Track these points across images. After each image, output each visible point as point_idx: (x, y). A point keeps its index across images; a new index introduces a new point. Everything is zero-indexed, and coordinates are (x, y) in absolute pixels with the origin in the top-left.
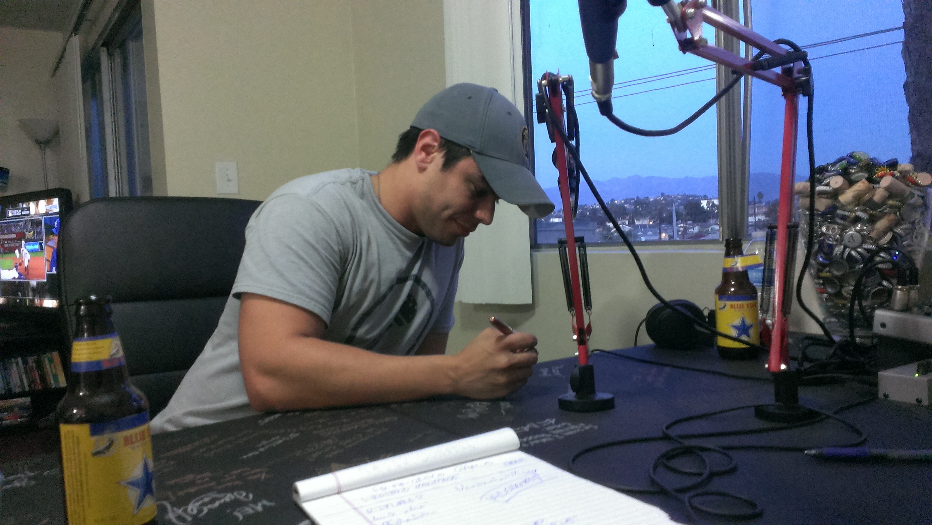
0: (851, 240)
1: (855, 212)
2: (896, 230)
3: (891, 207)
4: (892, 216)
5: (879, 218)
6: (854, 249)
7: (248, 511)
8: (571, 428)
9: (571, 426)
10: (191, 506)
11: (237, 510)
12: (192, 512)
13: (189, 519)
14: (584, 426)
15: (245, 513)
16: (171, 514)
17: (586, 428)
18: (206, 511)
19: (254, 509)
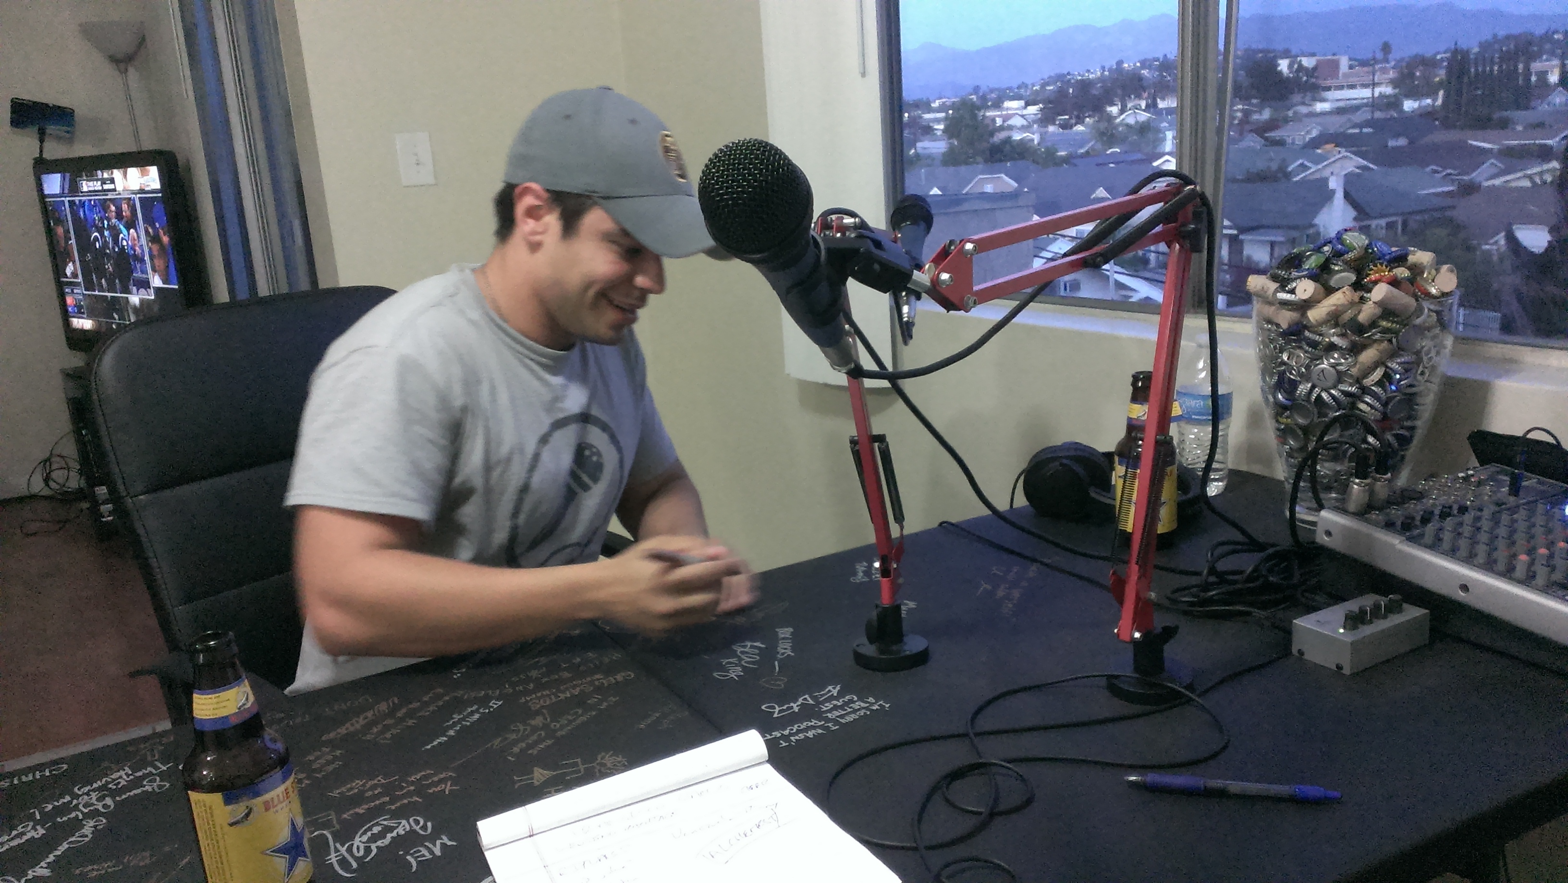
0: (1322, 378)
1: (1329, 336)
2: (1389, 365)
3: (1386, 331)
4: (1385, 344)
5: (1364, 347)
6: (1326, 390)
7: (424, 856)
8: (856, 706)
9: (856, 701)
10: (357, 841)
11: (412, 852)
12: (358, 852)
13: (355, 865)
14: (872, 704)
15: (419, 859)
16: (333, 855)
17: (874, 708)
18: (374, 851)
19: (431, 852)
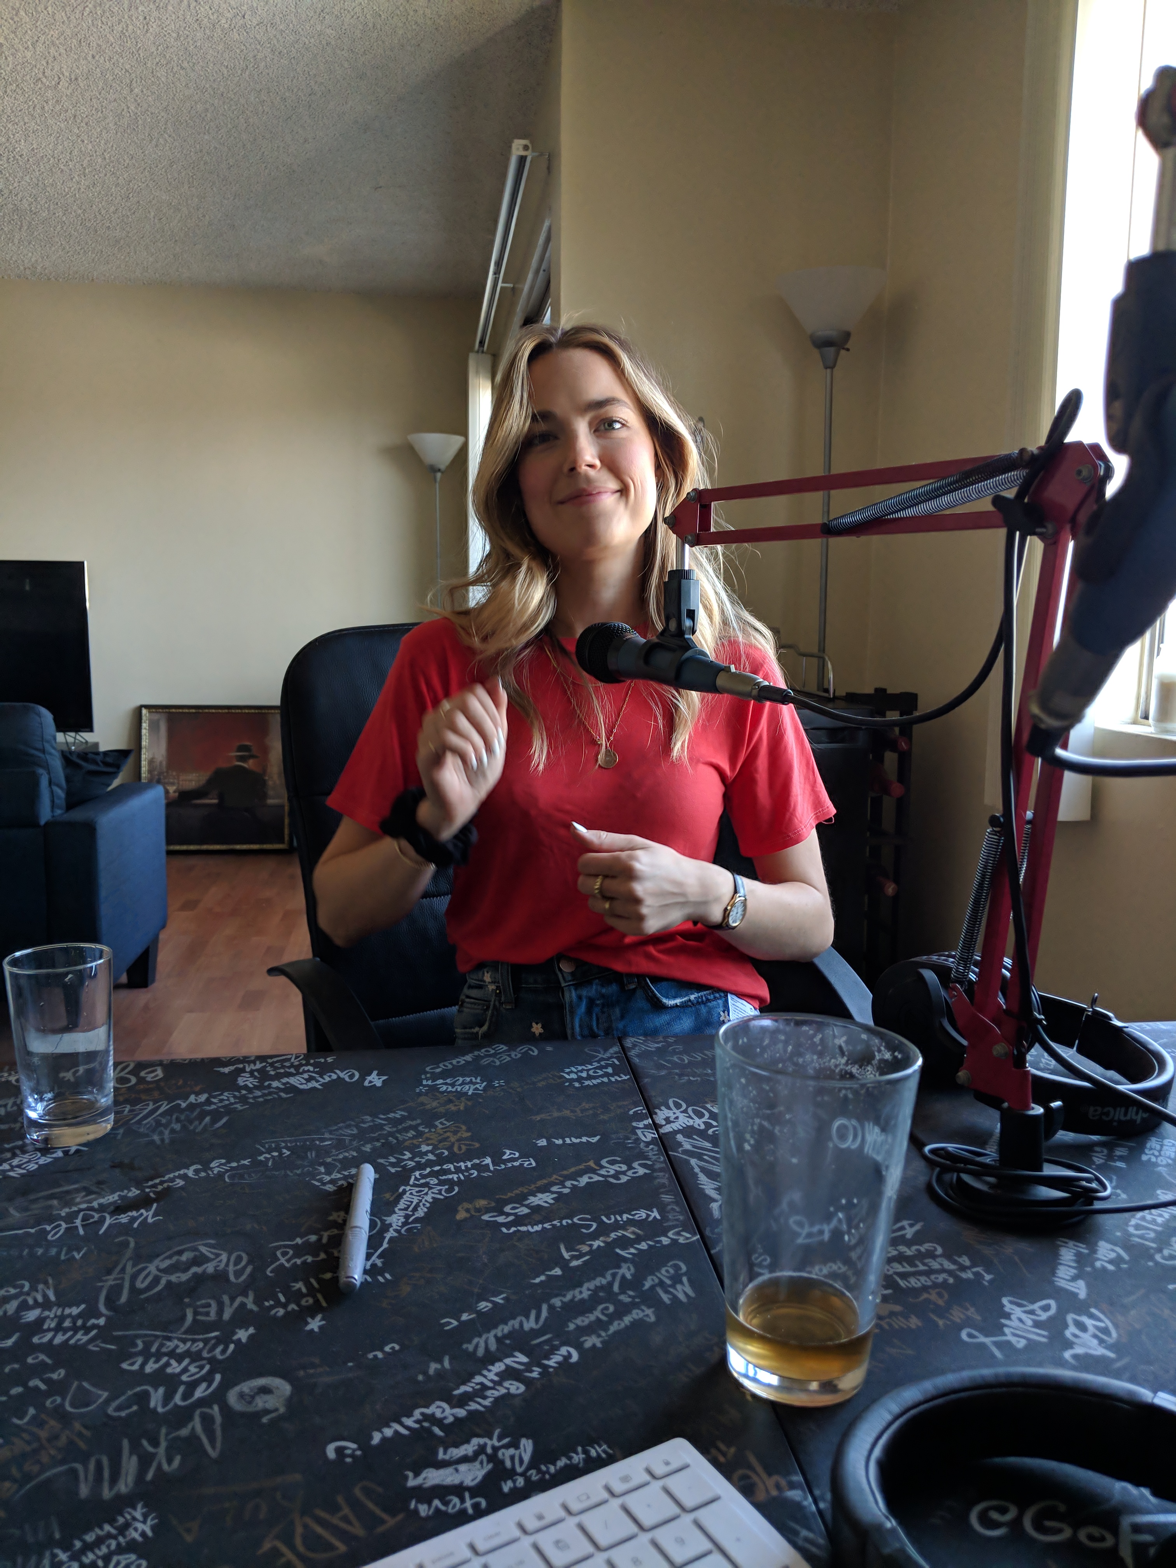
7: (207, 1314)
8: (935, 1265)
9: (940, 1256)
10: (152, 1268)
11: (199, 1303)
12: (142, 1282)
13: (124, 1298)
14: (963, 1268)
15: (199, 1317)
16: (112, 1277)
17: (964, 1275)
18: (159, 1288)
19: (220, 1312)
